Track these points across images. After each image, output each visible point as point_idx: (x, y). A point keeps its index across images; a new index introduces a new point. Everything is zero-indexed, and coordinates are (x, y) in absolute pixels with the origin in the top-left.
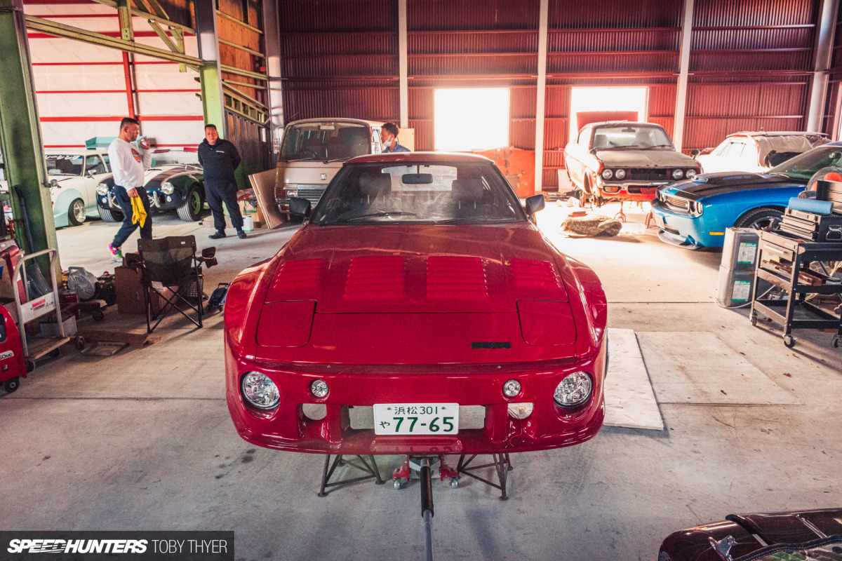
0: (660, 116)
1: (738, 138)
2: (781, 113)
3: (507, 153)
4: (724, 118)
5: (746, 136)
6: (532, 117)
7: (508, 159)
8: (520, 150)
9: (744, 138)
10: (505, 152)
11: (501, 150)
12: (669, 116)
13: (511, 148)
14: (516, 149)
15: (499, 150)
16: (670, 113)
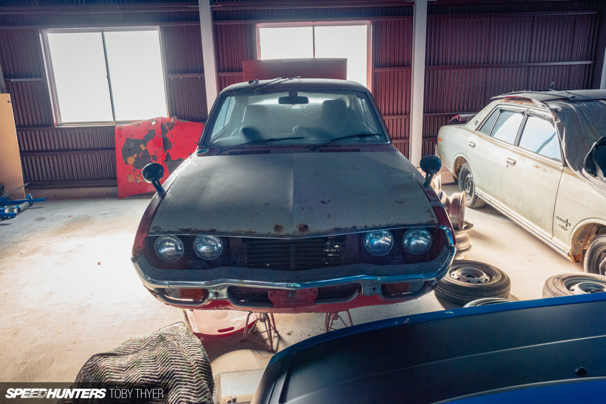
0: (391, 66)
1: (512, 103)
2: (562, 58)
3: (167, 128)
4: (482, 67)
5: (529, 100)
6: (197, 72)
7: (168, 136)
8: (187, 122)
9: (525, 103)
10: (162, 126)
11: (157, 122)
12: (403, 66)
13: (172, 120)
14: (180, 121)
15: (154, 123)
16: (406, 62)
